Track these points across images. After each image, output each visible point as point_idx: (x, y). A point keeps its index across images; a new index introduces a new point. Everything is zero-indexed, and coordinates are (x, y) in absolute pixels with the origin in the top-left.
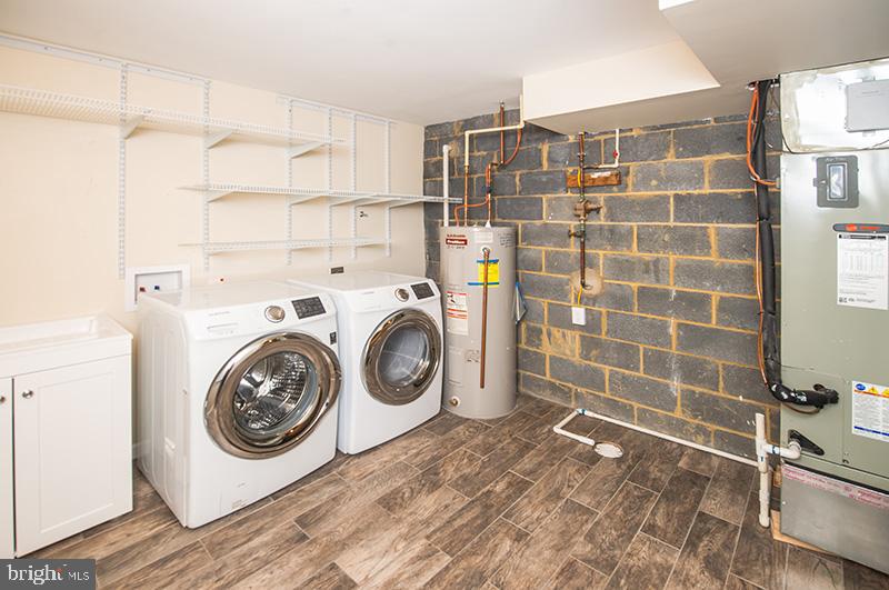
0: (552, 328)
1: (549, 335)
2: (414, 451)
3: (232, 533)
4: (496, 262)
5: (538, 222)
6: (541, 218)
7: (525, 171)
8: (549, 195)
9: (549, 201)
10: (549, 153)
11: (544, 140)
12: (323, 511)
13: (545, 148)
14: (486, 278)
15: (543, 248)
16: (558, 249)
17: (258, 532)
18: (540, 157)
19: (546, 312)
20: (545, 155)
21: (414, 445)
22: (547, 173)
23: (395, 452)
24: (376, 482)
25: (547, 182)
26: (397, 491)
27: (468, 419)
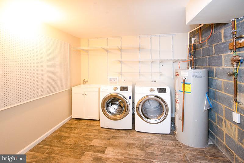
0: (226, 120)
1: (225, 123)
2: (150, 139)
3: (104, 131)
4: (189, 84)
5: (221, 68)
6: (222, 65)
7: (216, 44)
8: (225, 54)
9: (225, 56)
10: (224, 33)
11: (222, 27)
12: (118, 137)
13: (222, 31)
14: (184, 89)
15: (223, 80)
16: (228, 81)
17: (106, 134)
18: (221, 36)
19: (224, 111)
20: (223, 35)
21: (152, 138)
22: (224, 43)
23: (145, 136)
24: (133, 139)
25: (224, 48)
26: (134, 144)
27: (178, 140)
